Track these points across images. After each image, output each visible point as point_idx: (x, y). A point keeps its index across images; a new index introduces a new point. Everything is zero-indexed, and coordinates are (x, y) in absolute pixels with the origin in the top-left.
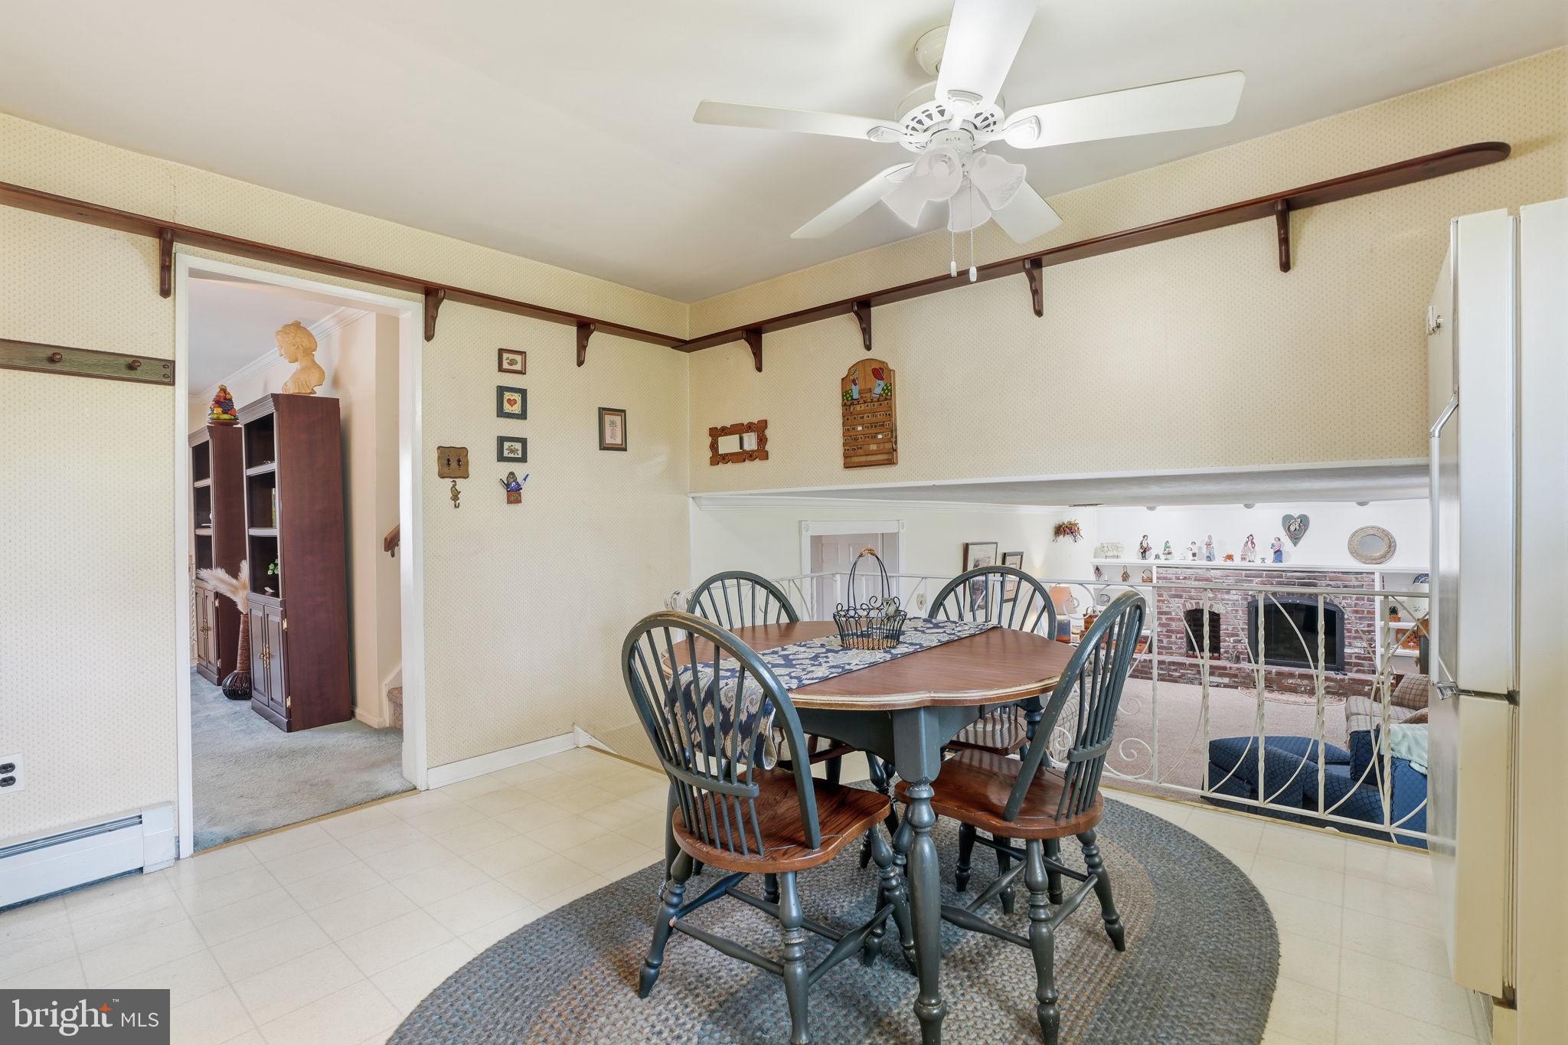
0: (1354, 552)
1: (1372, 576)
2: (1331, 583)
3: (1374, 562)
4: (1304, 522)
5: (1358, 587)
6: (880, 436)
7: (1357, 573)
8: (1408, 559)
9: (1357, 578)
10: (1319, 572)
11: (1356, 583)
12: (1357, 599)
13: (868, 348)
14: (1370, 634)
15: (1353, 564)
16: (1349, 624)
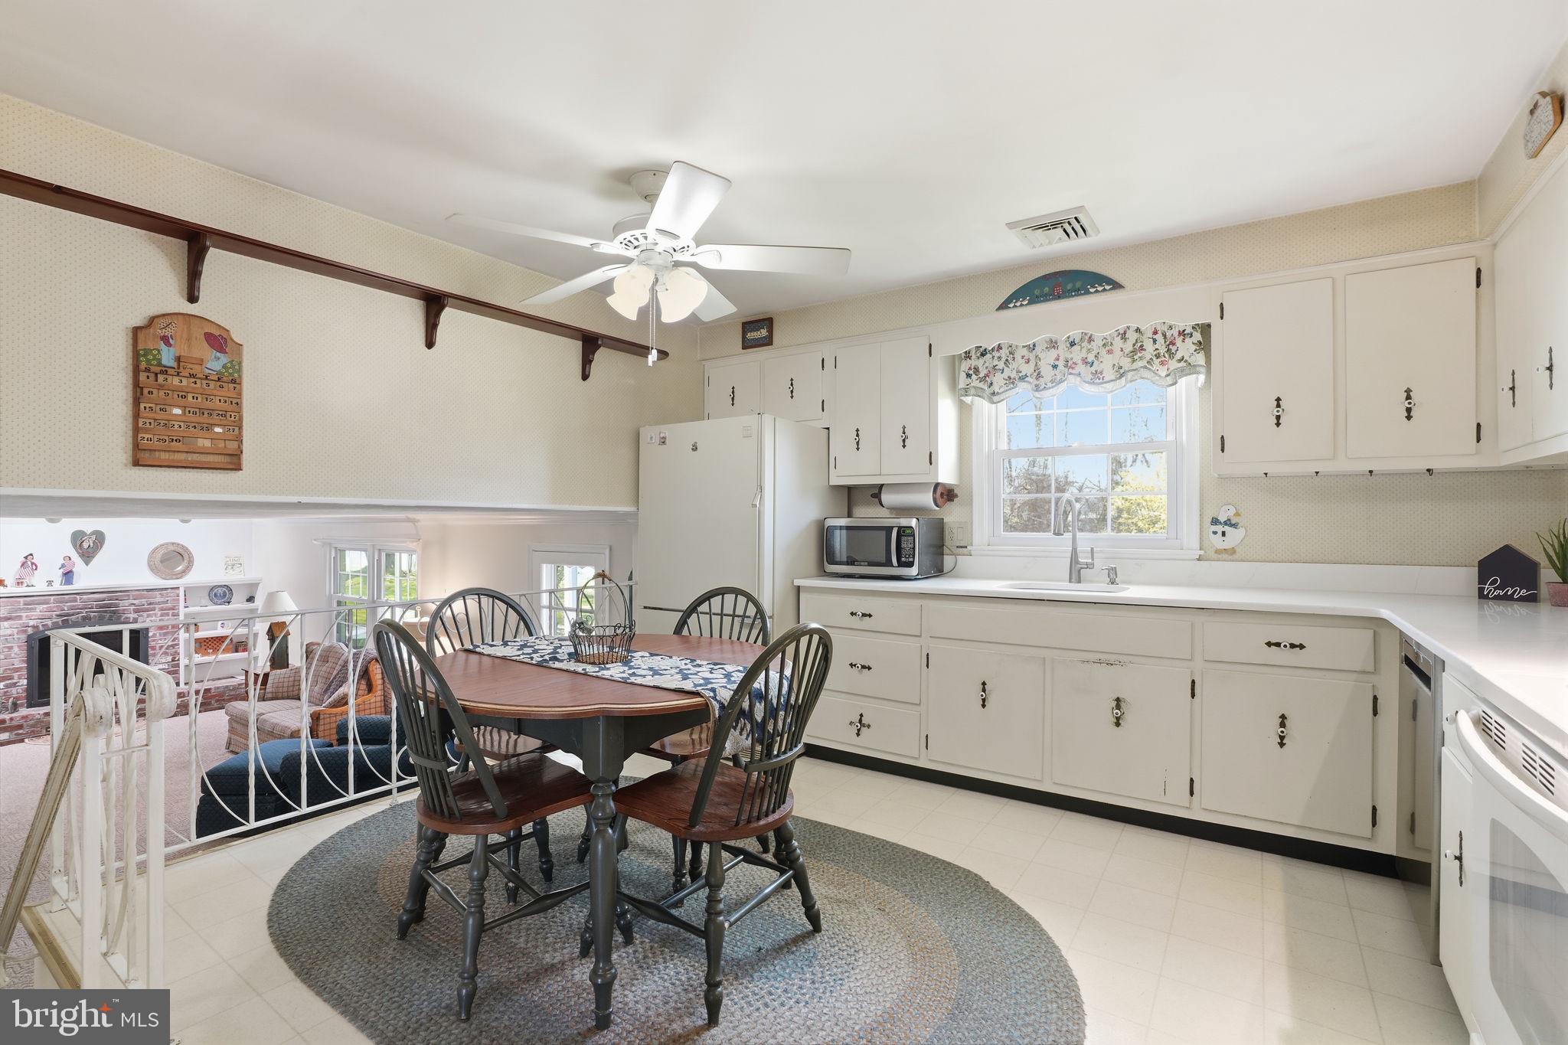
0: (153, 568)
1: (177, 591)
2: (135, 602)
3: (174, 577)
4: (99, 538)
5: (164, 602)
6: (218, 430)
7: (162, 589)
8: (205, 572)
9: (162, 595)
10: (121, 591)
11: (162, 600)
12: (162, 615)
13: (193, 298)
14: (174, 648)
15: (152, 581)
16: (154, 641)
